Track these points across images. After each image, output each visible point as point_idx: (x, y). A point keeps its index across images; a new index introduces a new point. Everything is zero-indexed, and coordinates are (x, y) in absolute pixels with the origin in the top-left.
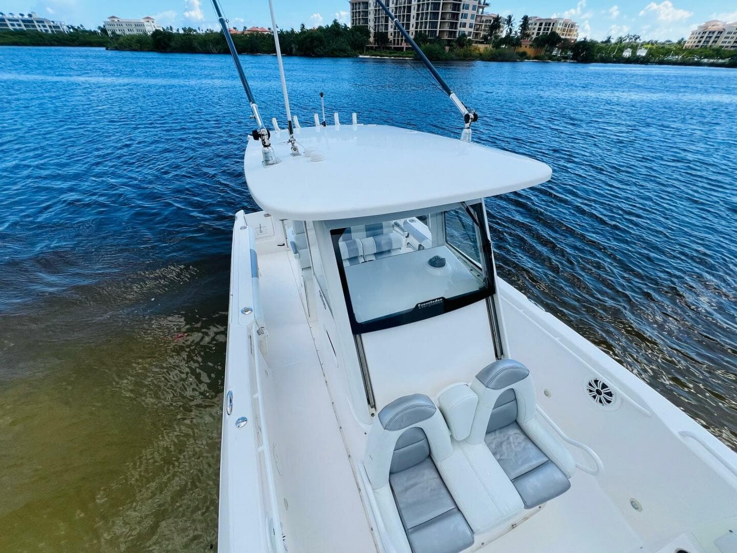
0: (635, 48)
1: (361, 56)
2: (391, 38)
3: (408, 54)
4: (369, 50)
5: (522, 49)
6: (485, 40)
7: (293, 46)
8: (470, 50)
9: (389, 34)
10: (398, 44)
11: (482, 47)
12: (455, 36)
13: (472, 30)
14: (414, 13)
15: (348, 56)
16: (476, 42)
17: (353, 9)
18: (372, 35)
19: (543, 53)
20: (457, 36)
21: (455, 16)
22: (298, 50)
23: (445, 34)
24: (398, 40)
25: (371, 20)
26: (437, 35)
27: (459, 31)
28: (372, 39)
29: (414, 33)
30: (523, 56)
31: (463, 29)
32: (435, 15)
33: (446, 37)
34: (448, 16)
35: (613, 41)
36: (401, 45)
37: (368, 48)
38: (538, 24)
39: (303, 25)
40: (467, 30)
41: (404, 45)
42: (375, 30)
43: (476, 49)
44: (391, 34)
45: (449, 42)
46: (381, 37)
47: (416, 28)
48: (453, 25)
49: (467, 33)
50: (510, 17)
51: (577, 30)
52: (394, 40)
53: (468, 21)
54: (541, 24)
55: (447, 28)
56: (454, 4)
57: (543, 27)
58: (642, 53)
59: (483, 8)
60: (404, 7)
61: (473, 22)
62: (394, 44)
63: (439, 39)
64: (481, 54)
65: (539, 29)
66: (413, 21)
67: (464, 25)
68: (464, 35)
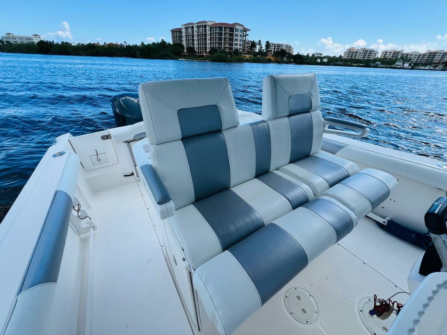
0: (322, 58)
1: (180, 59)
2: (197, 50)
3: (208, 58)
4: (184, 57)
5: (268, 57)
6: (248, 53)
7: (137, 52)
8: (242, 57)
9: (195, 48)
10: (201, 54)
11: (248, 56)
12: (232, 50)
13: (241, 47)
14: (208, 37)
15: (172, 59)
16: (244, 53)
17: (173, 35)
18: (185, 48)
19: (279, 59)
20: (234, 50)
21: (231, 40)
22: (141, 55)
23: (227, 49)
24: (201, 51)
25: (184, 40)
26: (223, 49)
27: (234, 48)
28: (185, 51)
29: (209, 48)
30: (269, 61)
31: (236, 47)
32: (220, 39)
33: (227, 50)
34: (227, 39)
35: (310, 55)
36: (203, 54)
37: (184, 56)
38: (274, 46)
39: (142, 42)
40: (238, 47)
41: (204, 54)
42: (187, 46)
43: (245, 56)
44: (197, 48)
45: (230, 53)
46: (191, 50)
47: (211, 45)
48: (231, 44)
49: (238, 49)
50: (260, 41)
51: (292, 50)
52: (199, 51)
53: (239, 42)
54: (275, 46)
55: (227, 46)
56: (230, 33)
57: (276, 47)
58: (325, 60)
59: (245, 36)
60: (203, 34)
61: (241, 43)
62: (199, 54)
63: (223, 51)
64: (247, 59)
65: (275, 49)
66: (208, 42)
67: (237, 45)
68: (237, 49)
